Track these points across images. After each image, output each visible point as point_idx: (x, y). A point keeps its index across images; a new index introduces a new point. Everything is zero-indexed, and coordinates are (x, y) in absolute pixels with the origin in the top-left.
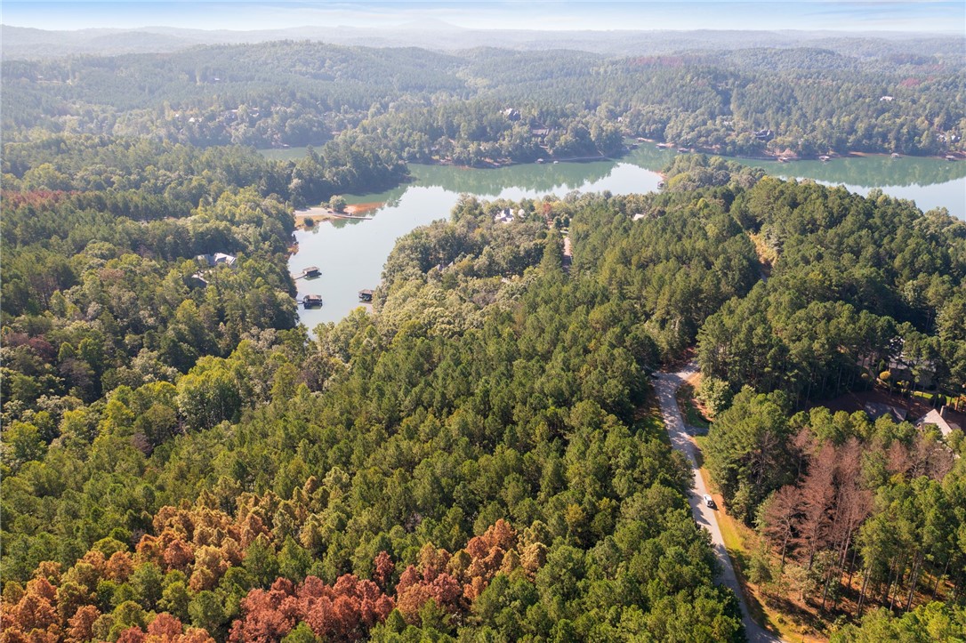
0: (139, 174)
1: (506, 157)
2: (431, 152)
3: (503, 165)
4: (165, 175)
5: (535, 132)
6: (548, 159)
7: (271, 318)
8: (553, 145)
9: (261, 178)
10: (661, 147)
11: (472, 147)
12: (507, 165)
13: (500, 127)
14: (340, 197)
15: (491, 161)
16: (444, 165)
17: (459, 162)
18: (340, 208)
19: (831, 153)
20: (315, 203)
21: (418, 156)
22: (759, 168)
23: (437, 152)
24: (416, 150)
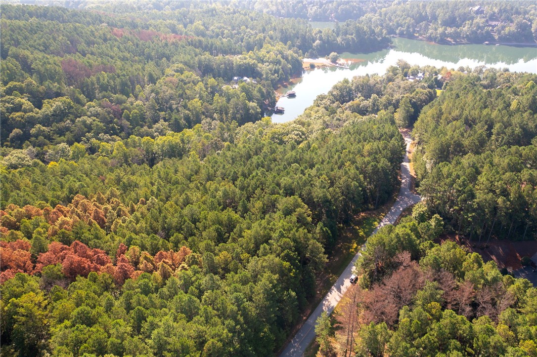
1: (464, 38)
2: (414, 31)
3: (457, 43)
5: (490, 23)
6: (492, 41)
8: (499, 33)
11: (440, 30)
12: (463, 44)
13: (466, 17)
14: (336, 54)
15: (451, 40)
16: (421, 40)
17: (430, 39)
18: (334, 61)
20: (323, 55)
21: (405, 33)
23: (418, 32)
24: (405, 29)
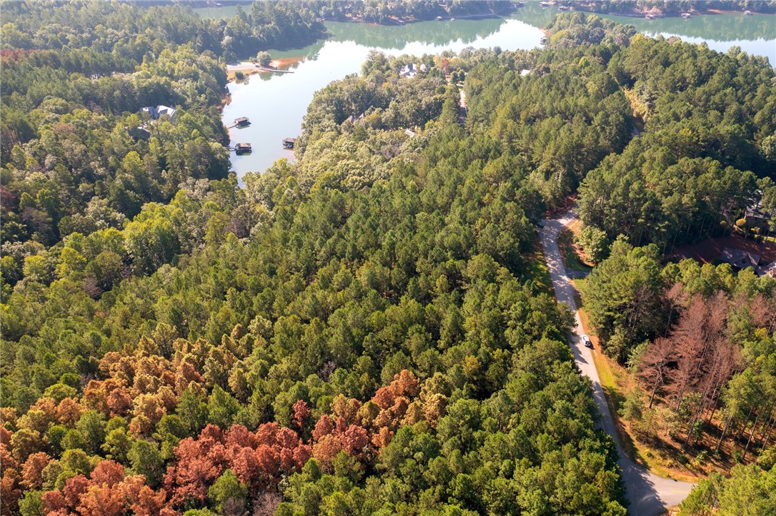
0: (90, 32)
1: (409, 14)
2: (344, 11)
3: (407, 22)
4: (113, 33)
6: (446, 16)
7: (207, 166)
8: (450, 4)
9: (196, 35)
10: (544, 5)
11: (380, 6)
12: (411, 22)
14: (265, 53)
15: (397, 19)
16: (356, 22)
18: (266, 63)
19: (692, 10)
20: (244, 57)
21: (333, 14)
22: (630, 25)
23: (350, 11)
24: (331, 8)
